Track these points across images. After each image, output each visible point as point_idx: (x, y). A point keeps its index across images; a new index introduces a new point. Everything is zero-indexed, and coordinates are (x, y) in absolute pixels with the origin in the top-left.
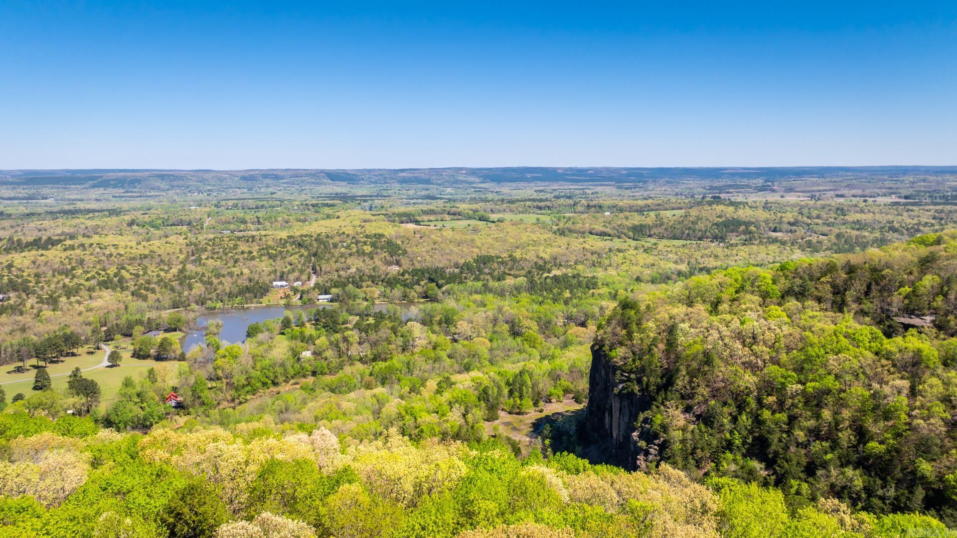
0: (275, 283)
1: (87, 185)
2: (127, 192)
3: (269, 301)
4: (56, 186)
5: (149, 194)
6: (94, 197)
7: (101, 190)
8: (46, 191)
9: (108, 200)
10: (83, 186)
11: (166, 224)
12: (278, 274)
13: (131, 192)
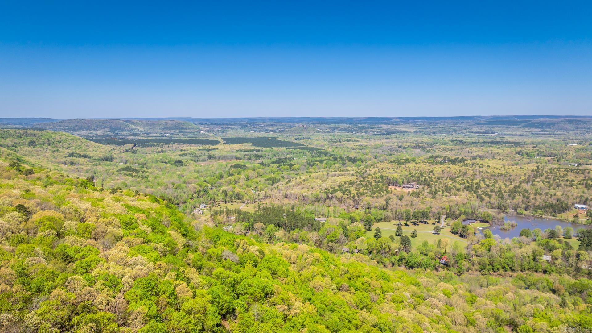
0: (577, 205)
1: (520, 126)
2: (542, 131)
3: (561, 217)
4: (503, 126)
5: (556, 133)
6: (519, 133)
7: (527, 129)
8: (496, 129)
9: (527, 136)
10: (518, 126)
11: (540, 155)
12: (583, 199)
13: (545, 131)
